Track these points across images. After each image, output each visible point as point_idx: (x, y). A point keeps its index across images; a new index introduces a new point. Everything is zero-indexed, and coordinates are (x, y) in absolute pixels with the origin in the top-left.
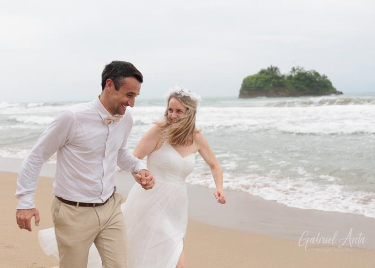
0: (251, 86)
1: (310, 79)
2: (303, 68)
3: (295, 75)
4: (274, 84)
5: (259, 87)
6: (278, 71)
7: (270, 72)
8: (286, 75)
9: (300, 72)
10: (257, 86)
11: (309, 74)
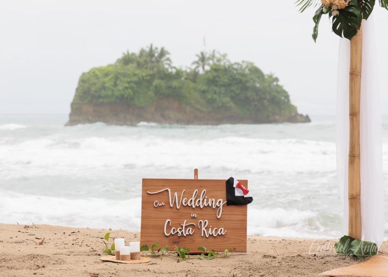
0: (103, 93)
1: (241, 82)
2: (225, 56)
3: (207, 72)
4: (157, 93)
5: (122, 97)
6: (168, 59)
7: (146, 62)
8: (184, 69)
9: (217, 63)
10: (117, 93)
11: (236, 70)
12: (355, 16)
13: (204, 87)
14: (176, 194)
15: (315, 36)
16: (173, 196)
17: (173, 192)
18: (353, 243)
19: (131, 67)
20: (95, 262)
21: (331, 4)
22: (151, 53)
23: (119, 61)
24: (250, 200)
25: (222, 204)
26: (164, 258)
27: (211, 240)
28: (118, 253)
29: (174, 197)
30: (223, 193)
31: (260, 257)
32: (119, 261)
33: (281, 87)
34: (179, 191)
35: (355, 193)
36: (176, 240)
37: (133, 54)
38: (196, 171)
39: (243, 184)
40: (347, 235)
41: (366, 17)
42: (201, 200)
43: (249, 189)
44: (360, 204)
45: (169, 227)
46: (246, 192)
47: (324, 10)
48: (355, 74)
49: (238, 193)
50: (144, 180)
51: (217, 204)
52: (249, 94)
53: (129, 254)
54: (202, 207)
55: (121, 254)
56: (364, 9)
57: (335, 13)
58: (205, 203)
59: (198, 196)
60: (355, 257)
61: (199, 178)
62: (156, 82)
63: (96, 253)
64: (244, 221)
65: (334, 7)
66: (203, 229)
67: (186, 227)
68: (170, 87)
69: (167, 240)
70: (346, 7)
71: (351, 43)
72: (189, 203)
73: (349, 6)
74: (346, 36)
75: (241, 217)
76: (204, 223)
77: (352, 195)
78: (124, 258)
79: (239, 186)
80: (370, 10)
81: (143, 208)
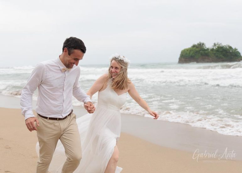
0: (186, 55)
1: (226, 51)
4: (201, 54)
5: (192, 56)
6: (205, 45)
7: (199, 46)
8: (209, 48)
9: (219, 46)
10: (190, 55)
11: (225, 48)
13: (215, 53)
19: (194, 48)
22: (200, 44)
33: (238, 51)
37: (196, 45)
52: (228, 54)
62: (201, 52)
68: (205, 53)
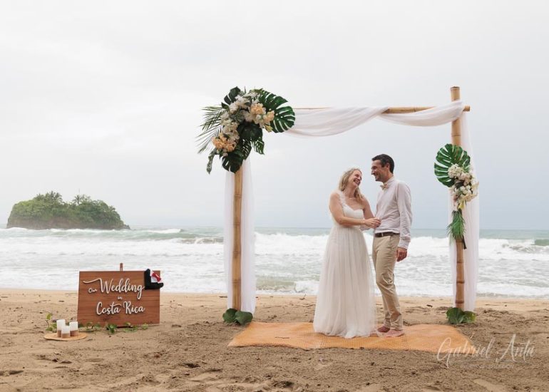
0: (25, 214)
3: (80, 205)
4: (54, 214)
8: (68, 203)
9: (85, 201)
10: (33, 214)
11: (94, 204)
12: (238, 156)
13: (79, 212)
14: (106, 282)
15: (209, 170)
16: (103, 284)
17: (104, 281)
18: (236, 314)
20: (40, 341)
21: (223, 148)
22: (52, 195)
23: (35, 198)
24: (162, 285)
25: (141, 289)
26: (97, 333)
27: (133, 316)
28: (60, 332)
29: (105, 285)
30: (142, 280)
31: (169, 326)
32: (60, 339)
33: (116, 212)
34: (109, 280)
35: (237, 279)
36: (106, 317)
37: (42, 195)
38: (121, 265)
39: (157, 274)
40: (231, 307)
41: (245, 158)
42: (126, 286)
43: (161, 277)
44: (240, 286)
45: (100, 308)
46: (159, 279)
47: (218, 152)
48: (238, 197)
49: (153, 280)
50: (81, 273)
51: (138, 289)
52: (100, 215)
53: (69, 332)
54: (126, 291)
55: (62, 332)
56: (244, 153)
57: (225, 154)
58: (128, 289)
59: (124, 284)
60: (238, 324)
61: (124, 270)
63: (39, 330)
64: (158, 300)
65: (225, 150)
66: (127, 308)
67: (114, 307)
68: (61, 212)
69: (98, 318)
70: (233, 151)
71: (236, 176)
72: (116, 289)
73: (235, 150)
74: (232, 171)
75: (156, 298)
76: (128, 304)
77: (236, 280)
78: (65, 336)
79: (154, 275)
80: (248, 154)
81: (80, 294)
